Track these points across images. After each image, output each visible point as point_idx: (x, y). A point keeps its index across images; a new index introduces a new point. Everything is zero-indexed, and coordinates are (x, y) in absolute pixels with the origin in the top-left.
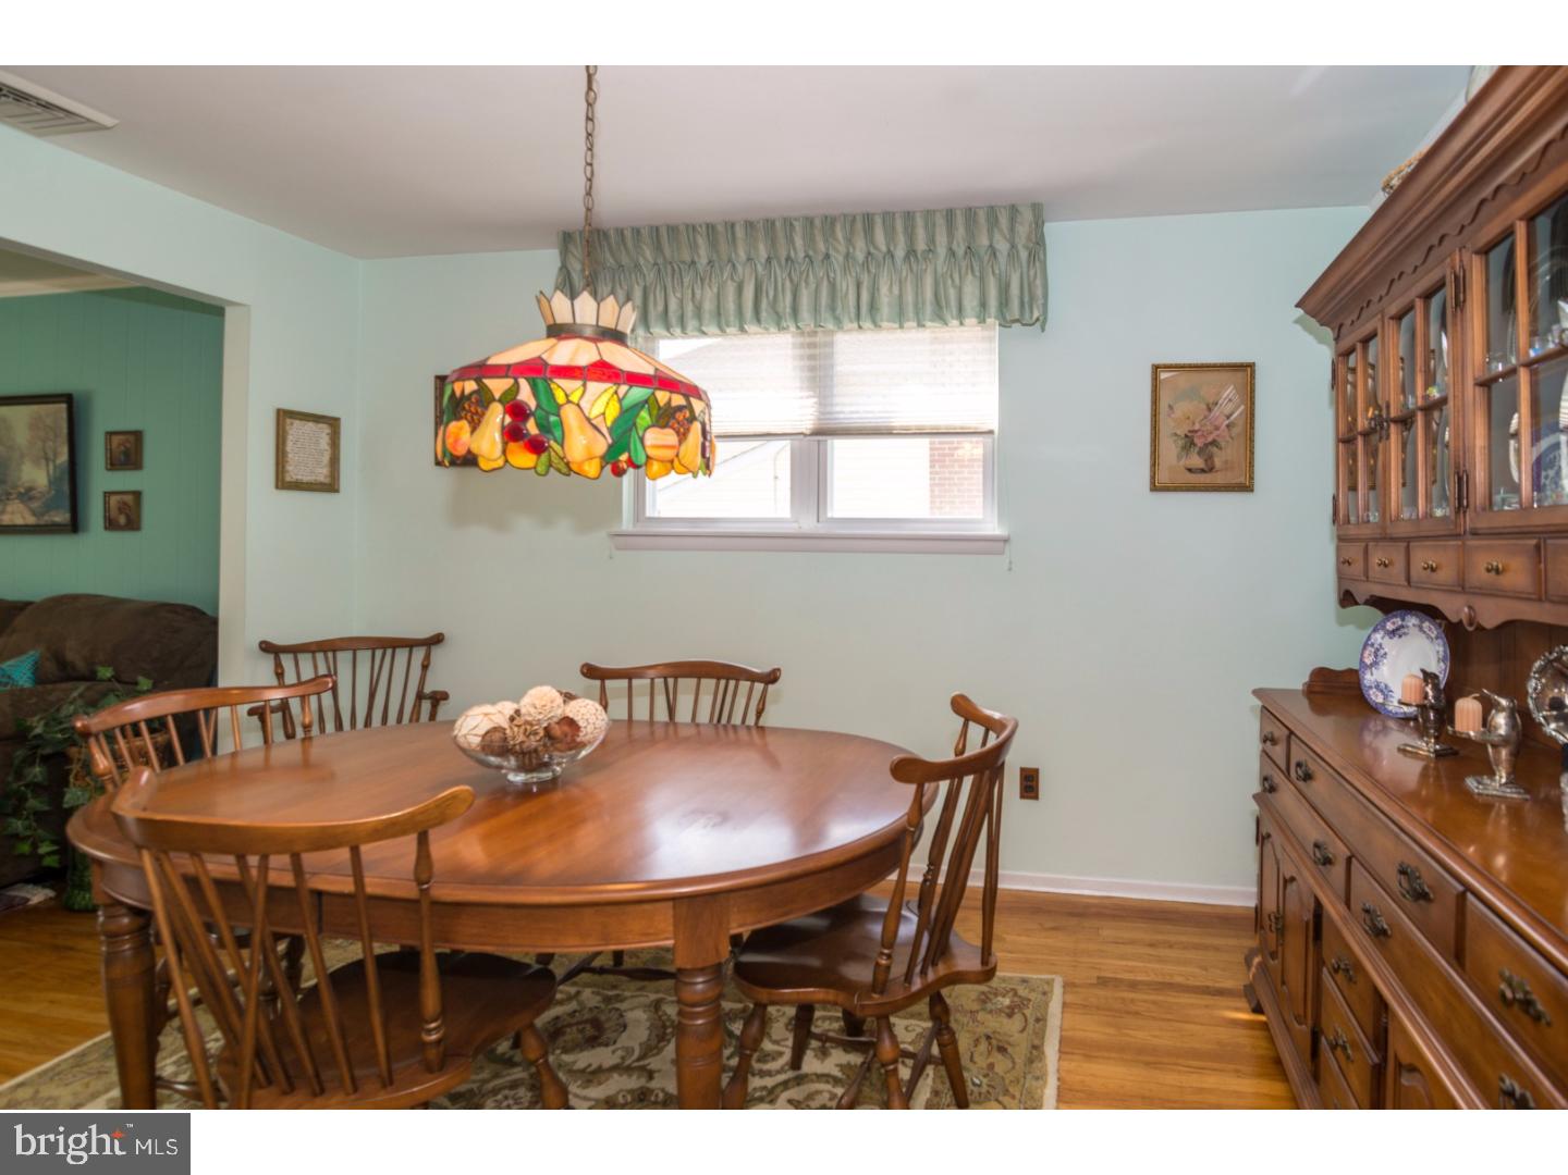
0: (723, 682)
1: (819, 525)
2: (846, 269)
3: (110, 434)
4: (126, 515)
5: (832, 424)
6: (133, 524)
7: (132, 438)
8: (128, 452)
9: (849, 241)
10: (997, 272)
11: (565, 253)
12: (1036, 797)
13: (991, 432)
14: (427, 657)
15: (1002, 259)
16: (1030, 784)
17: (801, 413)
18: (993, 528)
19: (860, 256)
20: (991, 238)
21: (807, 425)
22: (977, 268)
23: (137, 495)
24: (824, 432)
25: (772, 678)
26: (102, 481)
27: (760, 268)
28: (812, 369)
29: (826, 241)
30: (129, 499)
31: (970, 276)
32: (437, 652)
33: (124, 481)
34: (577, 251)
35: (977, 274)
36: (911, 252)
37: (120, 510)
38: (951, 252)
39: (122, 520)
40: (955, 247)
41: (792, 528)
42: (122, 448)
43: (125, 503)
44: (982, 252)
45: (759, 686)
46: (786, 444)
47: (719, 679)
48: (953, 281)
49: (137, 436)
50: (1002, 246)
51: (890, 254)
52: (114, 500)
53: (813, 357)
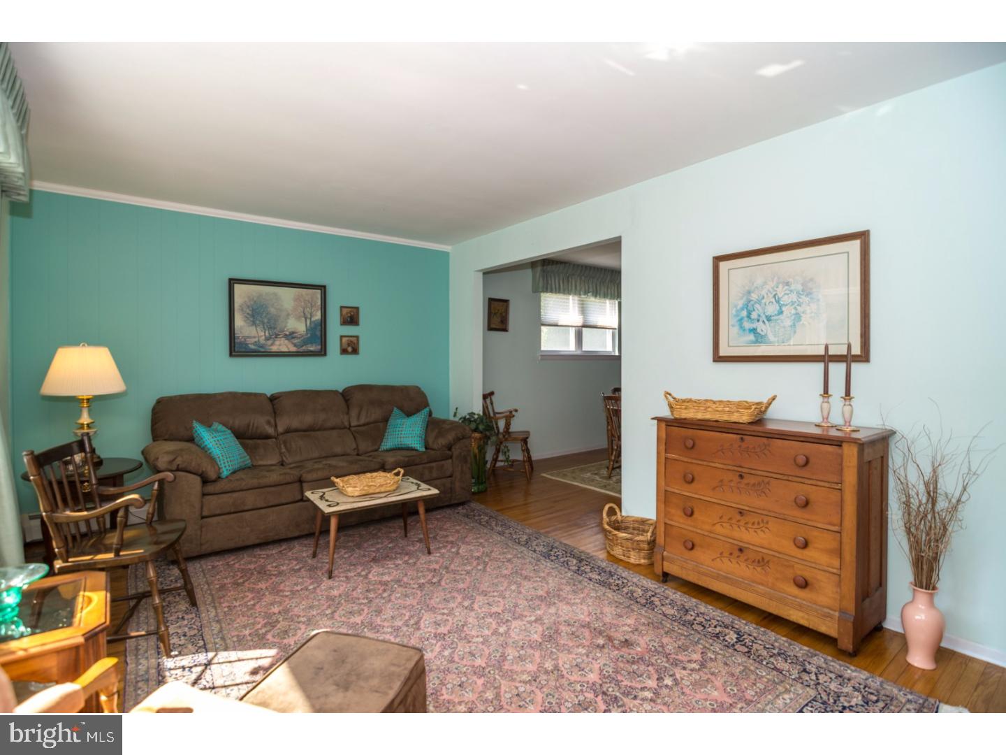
1: (581, 353)
4: (351, 348)
5: (586, 324)
6: (355, 351)
7: (355, 310)
8: (351, 318)
14: (491, 399)
17: (578, 320)
21: (580, 324)
23: (357, 337)
24: (584, 326)
26: (336, 331)
28: (582, 307)
30: (354, 339)
32: (493, 398)
33: (350, 330)
37: (349, 345)
39: (350, 349)
41: (574, 354)
42: (349, 315)
43: (351, 342)
46: (574, 329)
52: (344, 340)
53: (583, 304)
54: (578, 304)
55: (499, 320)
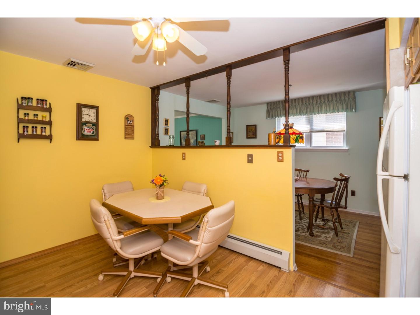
0: (299, 172)
1: (311, 147)
2: (316, 105)
3: (201, 135)
5: (313, 130)
8: (203, 138)
9: (317, 100)
10: (345, 103)
11: (267, 106)
12: (355, 196)
13: (345, 131)
15: (347, 101)
16: (353, 193)
18: (346, 147)
19: (319, 102)
20: (344, 97)
21: (308, 130)
22: (342, 103)
24: (311, 132)
25: (308, 171)
27: (300, 106)
28: (309, 121)
29: (312, 100)
31: (340, 105)
34: (269, 105)
35: (342, 104)
36: (328, 101)
38: (336, 101)
40: (337, 100)
41: (305, 148)
44: (343, 100)
45: (305, 173)
47: (298, 171)
48: (337, 105)
49: (204, 135)
50: (347, 99)
51: (324, 102)
53: (309, 119)
54: (305, 119)
55: (252, 133)
